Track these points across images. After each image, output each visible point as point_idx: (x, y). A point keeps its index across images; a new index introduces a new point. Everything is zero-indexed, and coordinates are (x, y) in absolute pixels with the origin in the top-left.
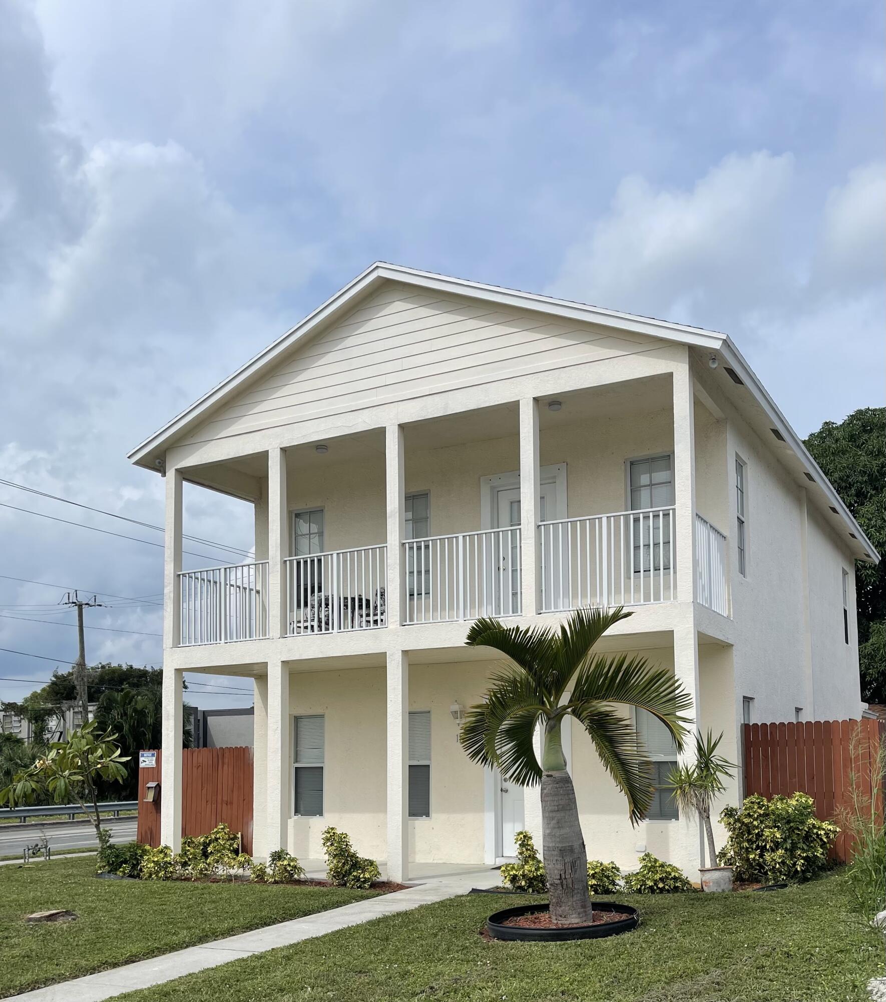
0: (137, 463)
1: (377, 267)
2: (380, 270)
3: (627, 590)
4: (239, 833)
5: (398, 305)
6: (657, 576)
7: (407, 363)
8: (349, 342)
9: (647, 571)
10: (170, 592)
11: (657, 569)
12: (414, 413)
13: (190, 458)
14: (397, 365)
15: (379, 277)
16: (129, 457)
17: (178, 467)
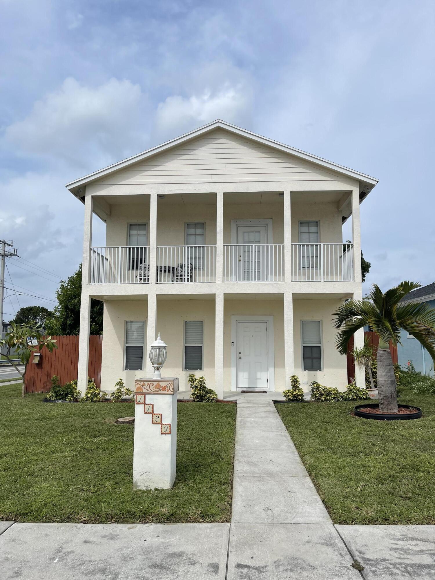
0: (70, 190)
1: (218, 122)
2: (219, 123)
3: (300, 274)
4: (93, 379)
5: (223, 140)
6: (312, 270)
7: (228, 166)
8: (197, 152)
9: (308, 267)
10: (87, 256)
11: (312, 267)
12: (231, 189)
13: (102, 191)
14: (223, 166)
15: (218, 126)
16: (66, 186)
17: (94, 194)
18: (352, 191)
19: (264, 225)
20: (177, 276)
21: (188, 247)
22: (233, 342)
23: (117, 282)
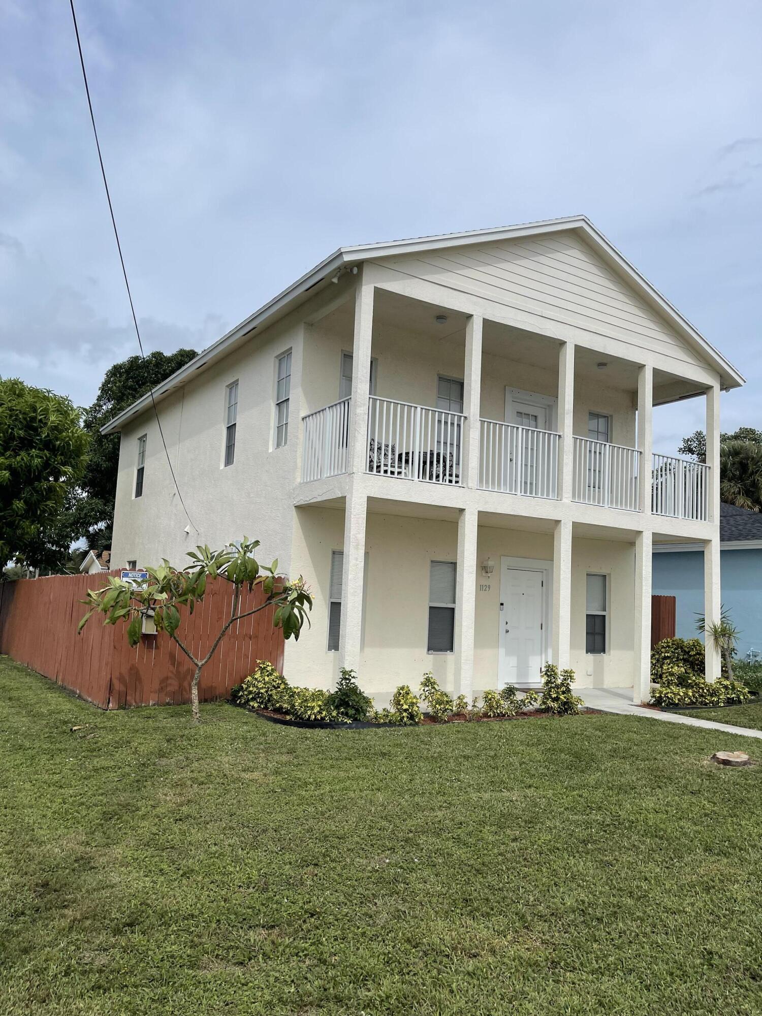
1: (583, 220)
13: (392, 283)
15: (580, 227)
17: (377, 285)
18: (713, 387)
19: (544, 407)
20: (451, 475)
21: (523, 429)
22: (502, 604)
23: (412, 476)
